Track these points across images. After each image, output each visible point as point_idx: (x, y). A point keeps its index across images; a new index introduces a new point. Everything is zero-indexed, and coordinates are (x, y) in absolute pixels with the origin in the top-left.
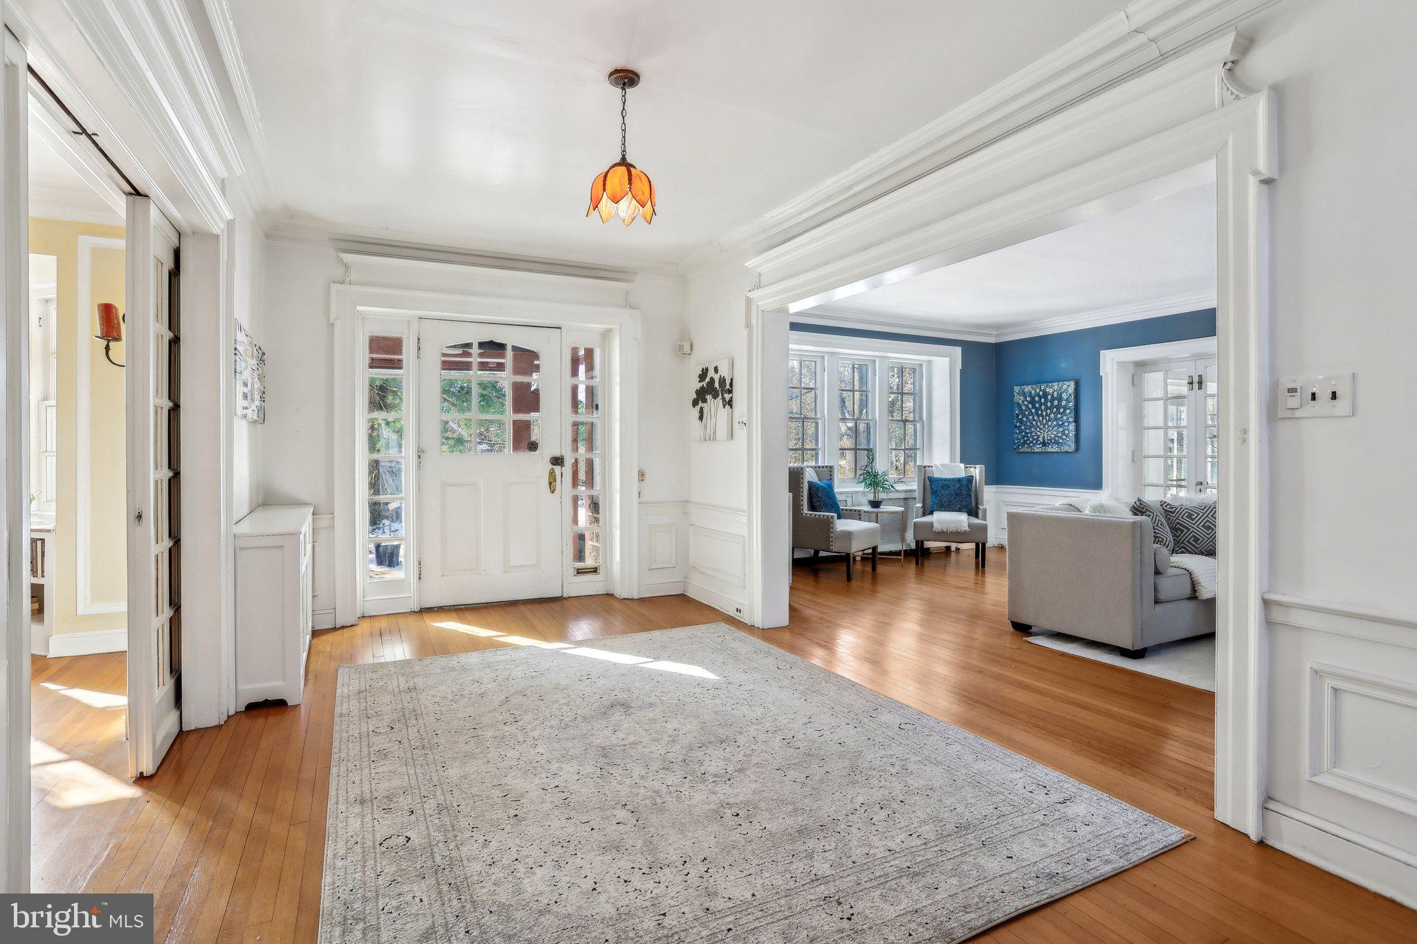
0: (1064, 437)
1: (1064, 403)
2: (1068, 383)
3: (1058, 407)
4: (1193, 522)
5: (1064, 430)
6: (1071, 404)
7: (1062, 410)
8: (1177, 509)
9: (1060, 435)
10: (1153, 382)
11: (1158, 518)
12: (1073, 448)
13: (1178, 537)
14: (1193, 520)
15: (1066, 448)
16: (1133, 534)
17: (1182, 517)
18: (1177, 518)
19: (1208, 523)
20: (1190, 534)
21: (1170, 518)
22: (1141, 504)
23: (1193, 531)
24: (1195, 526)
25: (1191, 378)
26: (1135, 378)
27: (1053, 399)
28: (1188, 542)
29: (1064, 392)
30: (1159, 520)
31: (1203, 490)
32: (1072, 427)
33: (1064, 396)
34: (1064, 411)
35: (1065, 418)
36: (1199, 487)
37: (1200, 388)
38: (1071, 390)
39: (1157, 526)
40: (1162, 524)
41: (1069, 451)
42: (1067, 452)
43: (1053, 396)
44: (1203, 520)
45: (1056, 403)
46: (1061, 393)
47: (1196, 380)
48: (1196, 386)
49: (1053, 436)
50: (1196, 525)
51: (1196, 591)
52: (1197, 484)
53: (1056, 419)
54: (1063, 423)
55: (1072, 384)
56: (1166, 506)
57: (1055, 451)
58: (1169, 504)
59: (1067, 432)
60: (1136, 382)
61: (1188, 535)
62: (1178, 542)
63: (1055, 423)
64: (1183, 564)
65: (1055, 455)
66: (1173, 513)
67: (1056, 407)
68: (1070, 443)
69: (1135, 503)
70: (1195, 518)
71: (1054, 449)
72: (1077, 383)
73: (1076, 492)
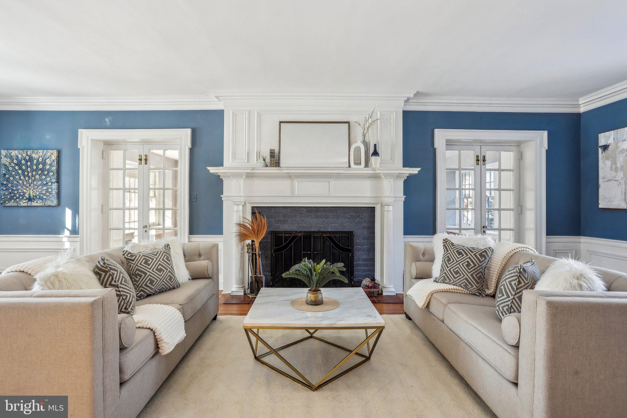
0: (48, 194)
1: (48, 167)
2: (51, 151)
3: (42, 170)
4: (149, 267)
5: (48, 189)
6: (54, 168)
7: (46, 173)
8: (136, 256)
9: (44, 192)
10: (116, 156)
11: (121, 275)
12: (55, 203)
13: (137, 282)
14: (149, 265)
15: (48, 203)
16: (92, 317)
17: (140, 264)
18: (137, 265)
19: (160, 266)
20: (147, 278)
21: (131, 265)
22: (104, 264)
23: (149, 275)
24: (150, 271)
25: (140, 156)
26: (104, 153)
27: (38, 163)
28: (146, 285)
29: (48, 158)
30: (123, 277)
31: (147, 231)
32: (55, 186)
33: (48, 161)
34: (48, 173)
35: (48, 179)
36: (145, 229)
37: (146, 163)
38: (54, 157)
39: (121, 283)
40: (125, 281)
41: (52, 205)
42: (50, 206)
43: (38, 161)
44: (157, 264)
45: (41, 166)
46: (46, 159)
47: (143, 158)
48: (143, 161)
49: (38, 193)
50: (152, 269)
51: (158, 344)
52: (144, 227)
53: (41, 180)
54: (47, 183)
55: (55, 153)
56: (127, 255)
57: (39, 205)
58: (130, 253)
59: (50, 190)
60: (105, 156)
61: (146, 279)
62: (138, 286)
63: (40, 183)
64: (146, 323)
65: (40, 209)
66: (133, 260)
67: (41, 169)
68: (53, 199)
69: (99, 262)
70: (151, 263)
71: (39, 203)
72: (59, 152)
73: (58, 237)
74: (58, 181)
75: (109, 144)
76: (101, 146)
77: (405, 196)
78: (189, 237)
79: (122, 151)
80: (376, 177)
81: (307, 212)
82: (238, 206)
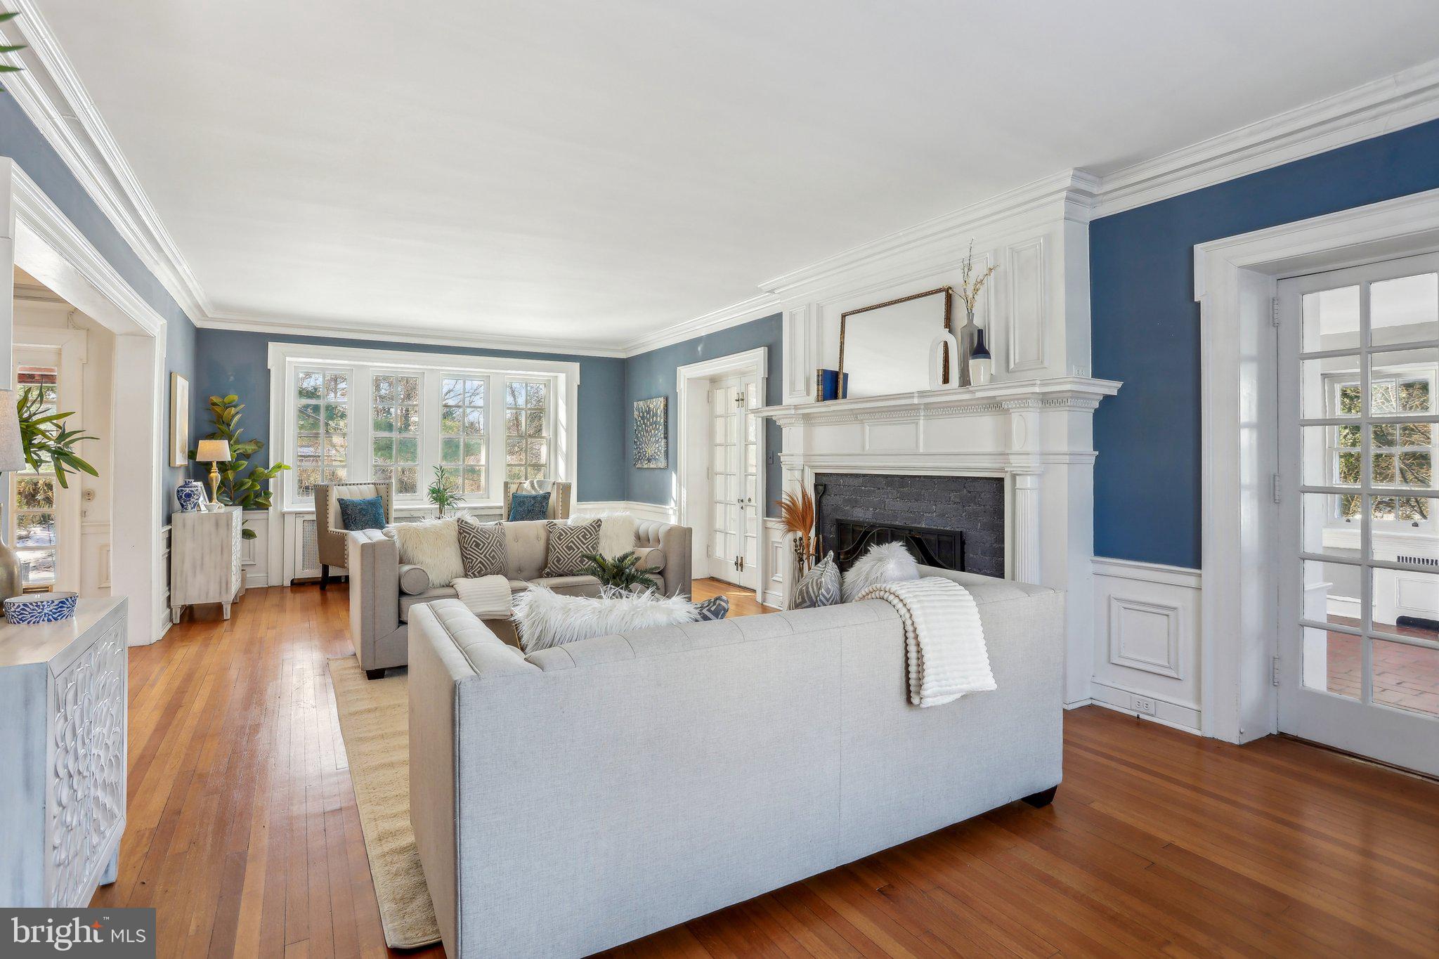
0: (659, 453)
1: (659, 419)
2: (661, 400)
3: (655, 423)
5: (659, 446)
6: (662, 421)
9: (657, 451)
10: (720, 398)
12: (662, 464)
15: (659, 465)
25: (738, 395)
26: (710, 396)
27: (653, 415)
29: (659, 408)
31: (744, 507)
32: (663, 443)
33: (659, 412)
34: (659, 427)
35: (660, 434)
36: (740, 505)
37: (743, 405)
38: (662, 406)
41: (663, 467)
42: (661, 468)
43: (653, 412)
45: (655, 419)
47: (740, 397)
48: (741, 403)
49: (653, 453)
52: (739, 502)
53: (655, 435)
54: (659, 439)
57: (654, 467)
59: (660, 448)
60: (710, 399)
63: (654, 439)
68: (661, 459)
71: (654, 465)
72: (667, 399)
73: (661, 508)
74: (666, 438)
75: (714, 381)
76: (707, 384)
77: (1097, 453)
78: (764, 522)
79: (723, 390)
80: (995, 406)
81: (888, 484)
82: (792, 471)
